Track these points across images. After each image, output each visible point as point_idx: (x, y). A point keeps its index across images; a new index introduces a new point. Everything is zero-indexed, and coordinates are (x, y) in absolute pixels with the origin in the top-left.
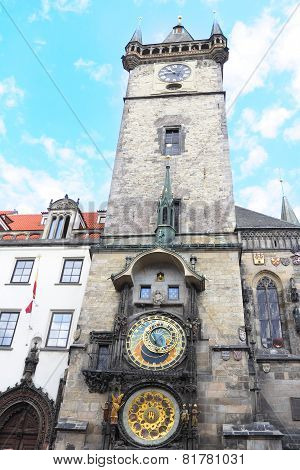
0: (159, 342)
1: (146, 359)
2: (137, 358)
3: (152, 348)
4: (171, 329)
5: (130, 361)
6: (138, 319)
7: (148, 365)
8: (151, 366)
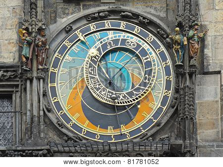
0: (117, 83)
1: (94, 120)
2: (74, 119)
3: (104, 95)
4: (144, 52)
5: (62, 125)
6: (68, 30)
7: (98, 131)
8: (104, 132)
